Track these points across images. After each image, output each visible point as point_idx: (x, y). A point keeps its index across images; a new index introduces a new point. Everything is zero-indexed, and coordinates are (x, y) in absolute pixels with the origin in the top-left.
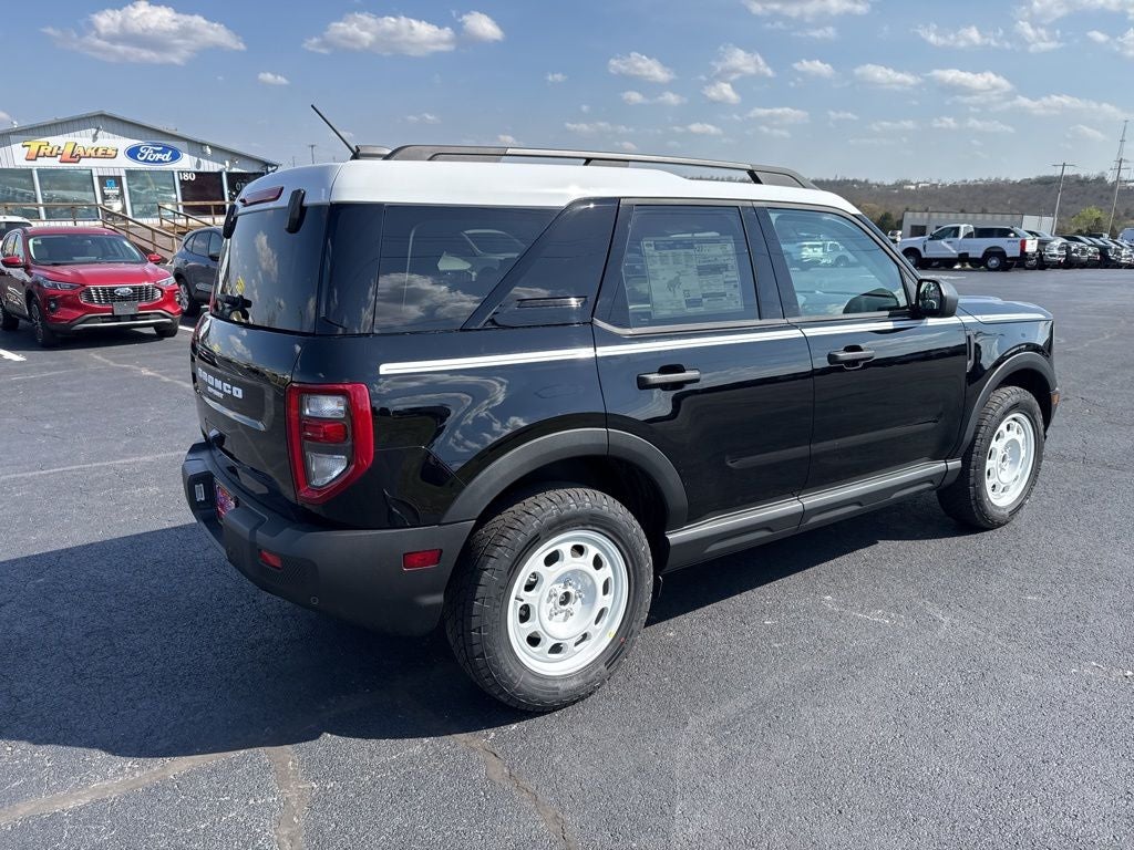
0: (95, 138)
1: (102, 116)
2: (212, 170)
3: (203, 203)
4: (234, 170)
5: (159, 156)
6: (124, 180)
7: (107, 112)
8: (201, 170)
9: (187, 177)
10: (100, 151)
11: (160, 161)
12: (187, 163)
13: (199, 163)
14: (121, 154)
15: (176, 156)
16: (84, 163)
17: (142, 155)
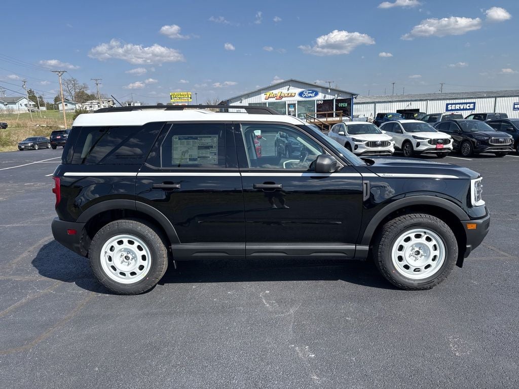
0: (288, 89)
1: (292, 81)
2: (330, 99)
3: (323, 113)
4: (339, 98)
5: (310, 94)
6: (296, 105)
7: (294, 79)
8: (326, 99)
9: (320, 102)
10: (290, 94)
11: (310, 97)
12: (320, 97)
13: (325, 97)
14: (297, 95)
15: (316, 94)
16: (284, 99)
17: (304, 94)
